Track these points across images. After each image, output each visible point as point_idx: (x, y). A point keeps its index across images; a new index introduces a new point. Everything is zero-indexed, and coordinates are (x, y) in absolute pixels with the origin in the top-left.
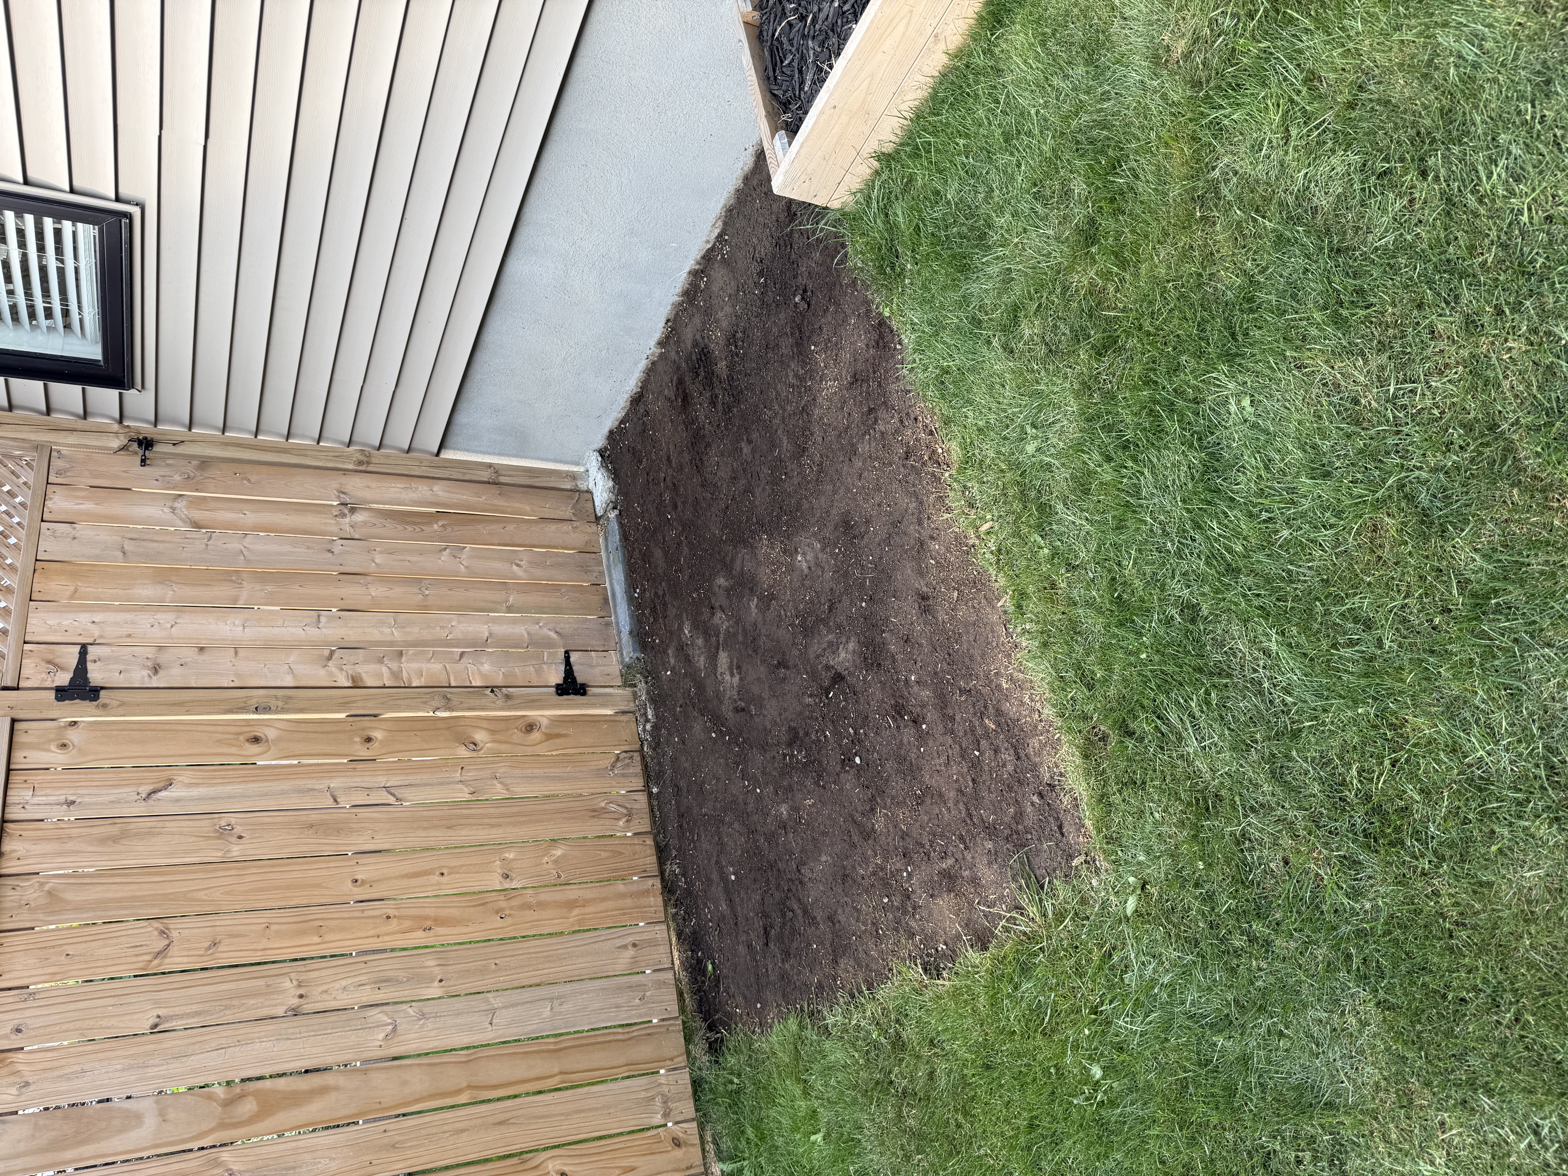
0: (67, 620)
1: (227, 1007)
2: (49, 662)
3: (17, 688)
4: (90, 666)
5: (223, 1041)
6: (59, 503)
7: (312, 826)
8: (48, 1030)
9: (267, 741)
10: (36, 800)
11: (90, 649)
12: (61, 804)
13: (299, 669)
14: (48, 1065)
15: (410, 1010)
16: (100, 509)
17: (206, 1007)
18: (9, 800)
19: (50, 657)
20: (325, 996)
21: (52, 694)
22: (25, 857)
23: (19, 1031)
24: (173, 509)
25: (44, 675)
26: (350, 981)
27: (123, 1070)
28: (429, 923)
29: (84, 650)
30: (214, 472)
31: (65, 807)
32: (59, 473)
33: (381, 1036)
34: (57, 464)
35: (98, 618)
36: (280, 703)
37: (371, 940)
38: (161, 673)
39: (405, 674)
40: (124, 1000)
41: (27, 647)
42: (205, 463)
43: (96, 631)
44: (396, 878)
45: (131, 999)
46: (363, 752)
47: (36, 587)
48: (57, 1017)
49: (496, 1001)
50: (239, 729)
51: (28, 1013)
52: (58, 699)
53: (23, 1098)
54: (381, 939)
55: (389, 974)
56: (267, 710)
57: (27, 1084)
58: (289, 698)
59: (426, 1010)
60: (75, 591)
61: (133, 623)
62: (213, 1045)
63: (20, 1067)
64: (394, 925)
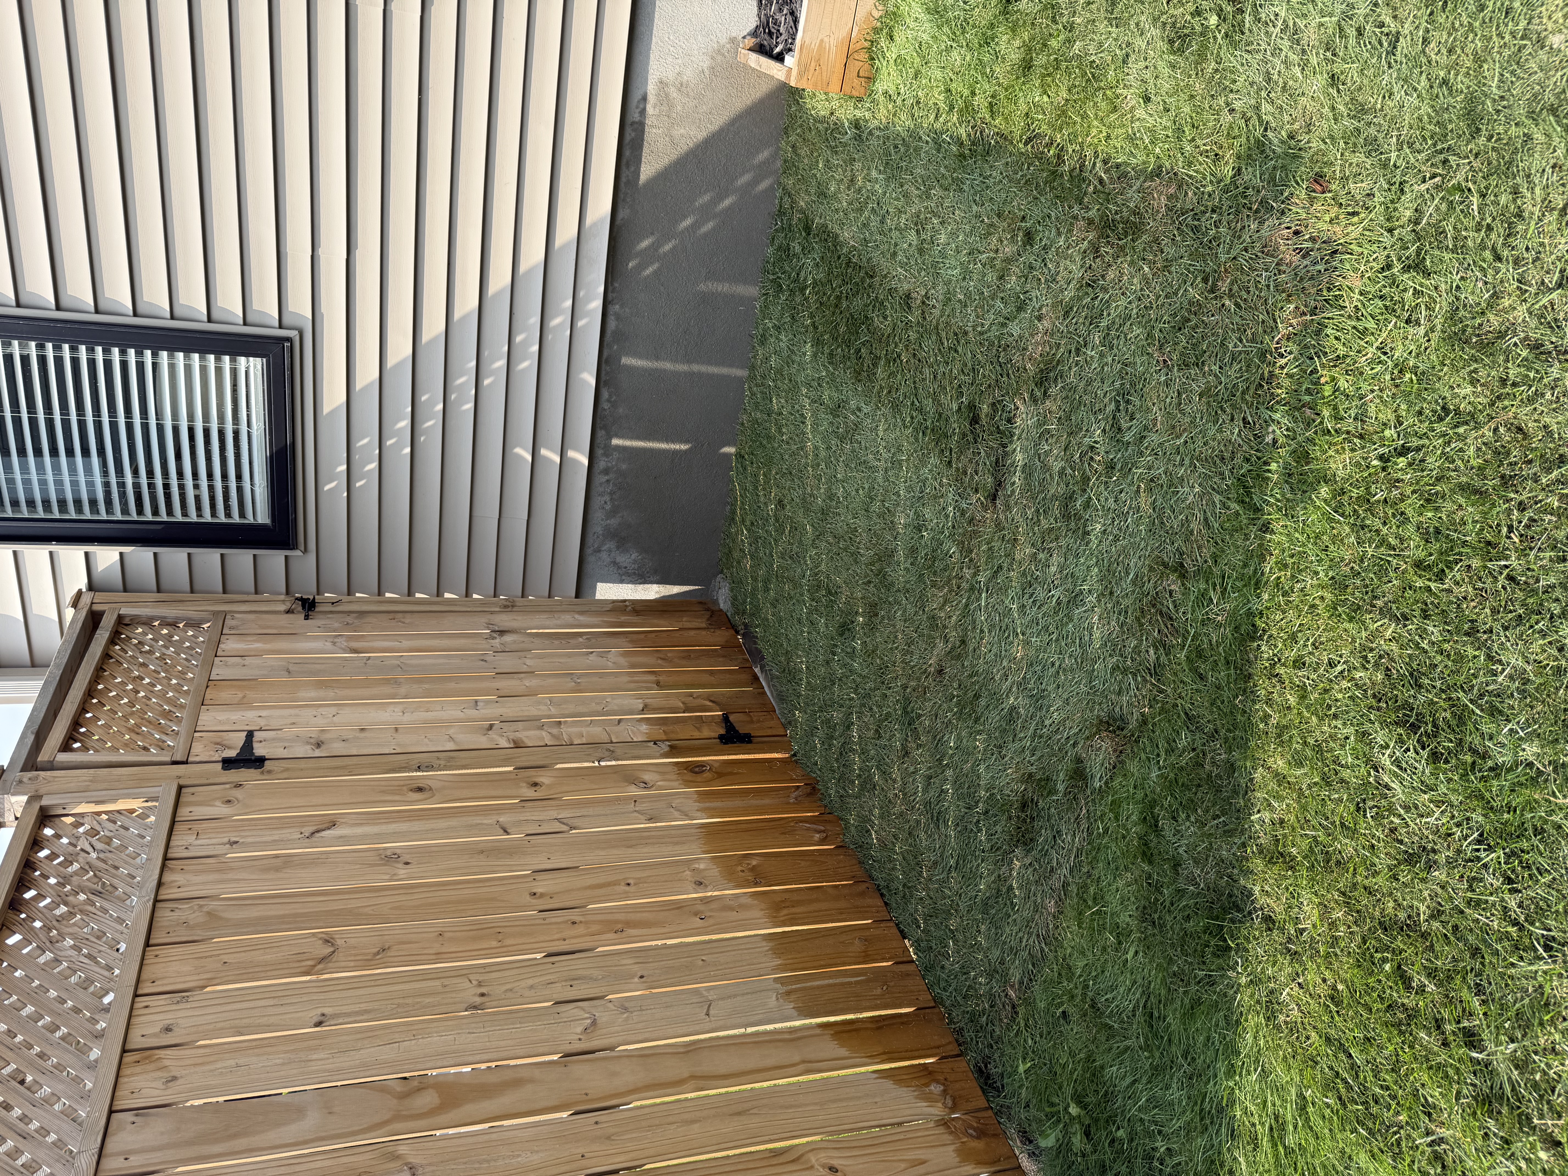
0: (235, 716)
2: (218, 744)
3: (186, 762)
4: (255, 745)
5: (396, 1037)
6: (230, 645)
7: (482, 852)
8: (201, 1028)
9: (431, 789)
10: (199, 842)
11: (256, 733)
12: (224, 844)
13: (460, 737)
14: (198, 1061)
15: (610, 1005)
16: (268, 646)
18: (172, 843)
19: (219, 740)
20: (509, 995)
21: (220, 765)
22: (185, 886)
23: (168, 1030)
24: (334, 643)
25: (212, 753)
26: (536, 980)
27: (283, 1064)
28: (620, 926)
29: (250, 735)
30: (371, 619)
31: (228, 846)
32: (231, 628)
33: (579, 1029)
34: (229, 622)
35: (264, 713)
36: (442, 763)
37: (557, 943)
38: (323, 747)
39: (565, 737)
41: (196, 734)
42: (362, 614)
43: (262, 723)
44: (579, 889)
46: (530, 793)
47: (208, 696)
48: (212, 1016)
49: (709, 993)
50: (402, 783)
51: (180, 1014)
52: (224, 768)
53: (170, 1091)
54: (567, 942)
55: (580, 972)
56: (430, 768)
57: (174, 1078)
58: (452, 758)
59: (628, 1004)
60: (244, 697)
61: (297, 715)
62: (385, 1042)
63: (167, 1063)
64: (580, 930)
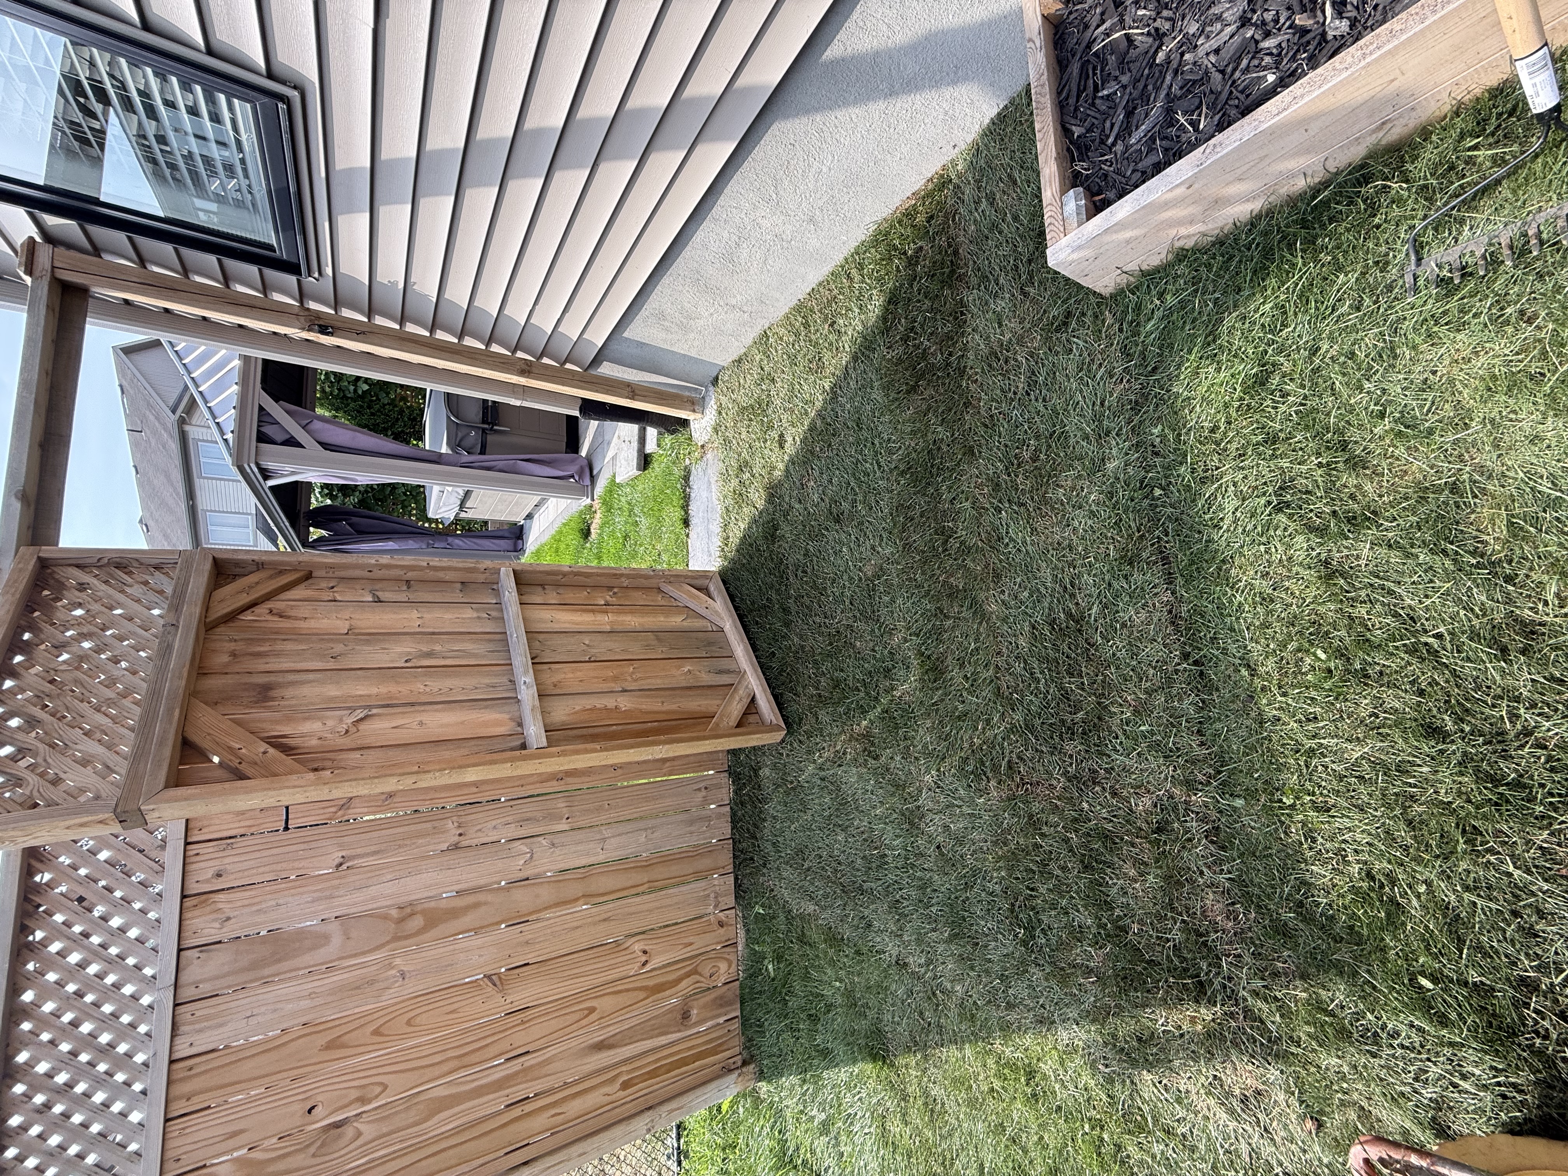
1: (400, 846)
5: (397, 873)
8: (246, 873)
14: (246, 902)
15: (544, 842)
17: (383, 847)
20: (477, 835)
23: (219, 875)
26: (498, 821)
27: (313, 902)
28: (560, 775)
33: (522, 862)
37: (516, 789)
40: (313, 845)
45: (319, 844)
48: (253, 862)
49: (607, 833)
51: (227, 861)
53: (224, 930)
55: (529, 814)
57: (228, 919)
59: (555, 841)
62: (389, 877)
63: (220, 906)
